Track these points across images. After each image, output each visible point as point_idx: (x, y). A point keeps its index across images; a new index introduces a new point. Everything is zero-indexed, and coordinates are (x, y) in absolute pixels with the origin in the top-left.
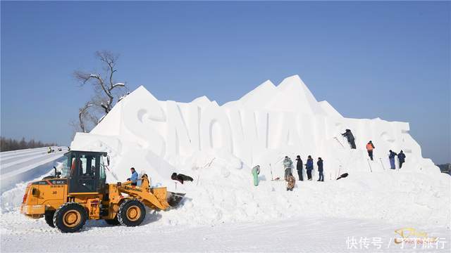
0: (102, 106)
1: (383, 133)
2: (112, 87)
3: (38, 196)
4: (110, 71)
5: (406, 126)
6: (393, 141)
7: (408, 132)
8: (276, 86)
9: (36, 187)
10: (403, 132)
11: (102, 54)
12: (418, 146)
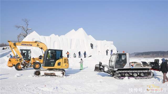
0: (24, 36)
1: (105, 44)
2: (27, 30)
3: (11, 62)
4: (27, 25)
5: (112, 42)
6: (108, 46)
7: (113, 44)
8: (76, 31)
9: (10, 59)
10: (111, 44)
11: (24, 20)
12: (116, 48)
